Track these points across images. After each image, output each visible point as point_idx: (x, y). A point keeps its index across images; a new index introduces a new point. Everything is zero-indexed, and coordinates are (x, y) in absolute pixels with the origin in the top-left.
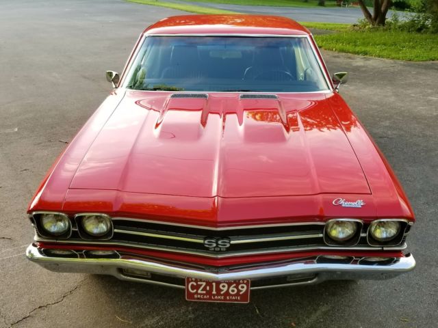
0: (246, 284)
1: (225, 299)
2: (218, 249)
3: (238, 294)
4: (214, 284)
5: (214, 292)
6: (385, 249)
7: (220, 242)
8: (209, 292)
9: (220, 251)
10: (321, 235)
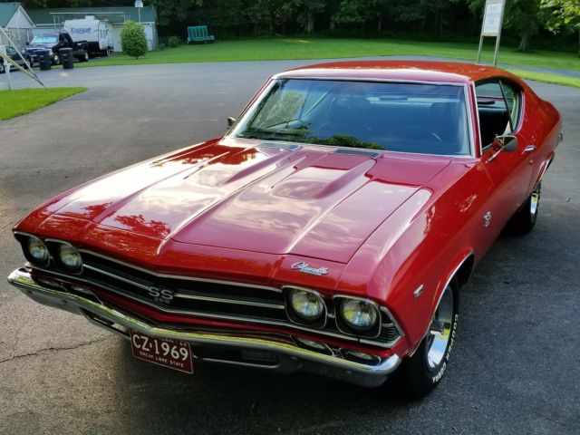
0: (187, 348)
1: (168, 364)
2: (162, 301)
3: (179, 360)
4: (156, 341)
5: (157, 352)
6: (362, 341)
7: (163, 292)
8: (153, 351)
9: (164, 303)
10: (282, 307)
